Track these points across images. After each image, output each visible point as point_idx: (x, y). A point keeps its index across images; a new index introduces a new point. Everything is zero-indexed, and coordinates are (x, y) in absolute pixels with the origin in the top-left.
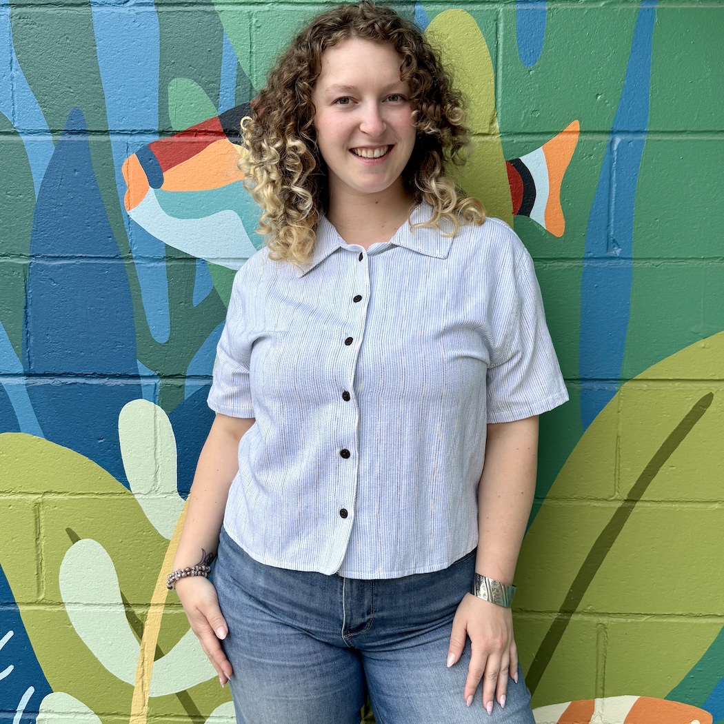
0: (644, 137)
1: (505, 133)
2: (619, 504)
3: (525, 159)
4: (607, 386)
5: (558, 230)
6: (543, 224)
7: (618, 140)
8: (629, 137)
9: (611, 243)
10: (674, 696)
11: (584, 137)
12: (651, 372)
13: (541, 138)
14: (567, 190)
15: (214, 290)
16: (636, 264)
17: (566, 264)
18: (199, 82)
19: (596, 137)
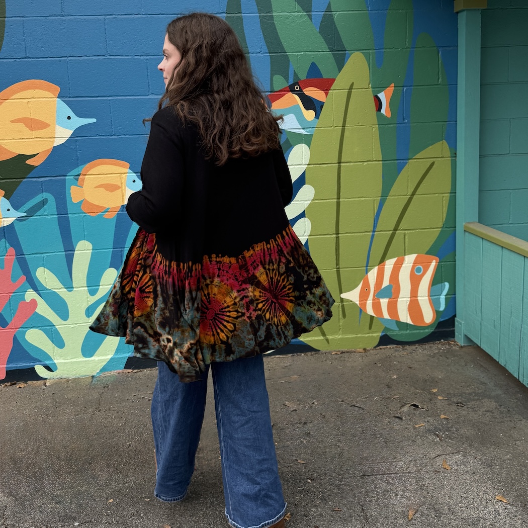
0: (412, 87)
1: (373, 88)
2: (409, 196)
3: (379, 95)
4: (405, 161)
5: (389, 116)
6: (385, 114)
7: (405, 89)
8: (408, 88)
9: (404, 119)
10: (427, 254)
11: (395, 88)
12: (417, 156)
13: (383, 89)
14: (391, 104)
15: (287, 138)
16: (411, 125)
17: (392, 125)
19: (399, 88)
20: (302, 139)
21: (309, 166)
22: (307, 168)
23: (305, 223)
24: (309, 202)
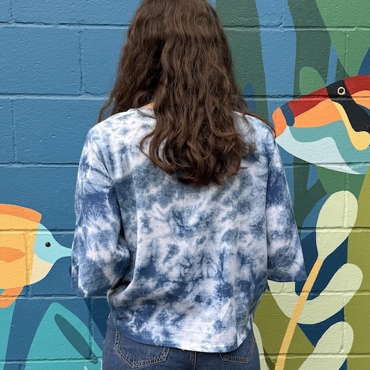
15: (319, 180)
18: (317, 69)
20: (345, 183)
21: (356, 231)
22: (351, 233)
23: (343, 331)
24: (352, 294)
